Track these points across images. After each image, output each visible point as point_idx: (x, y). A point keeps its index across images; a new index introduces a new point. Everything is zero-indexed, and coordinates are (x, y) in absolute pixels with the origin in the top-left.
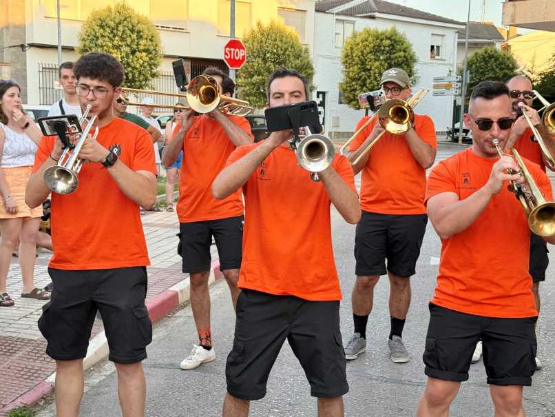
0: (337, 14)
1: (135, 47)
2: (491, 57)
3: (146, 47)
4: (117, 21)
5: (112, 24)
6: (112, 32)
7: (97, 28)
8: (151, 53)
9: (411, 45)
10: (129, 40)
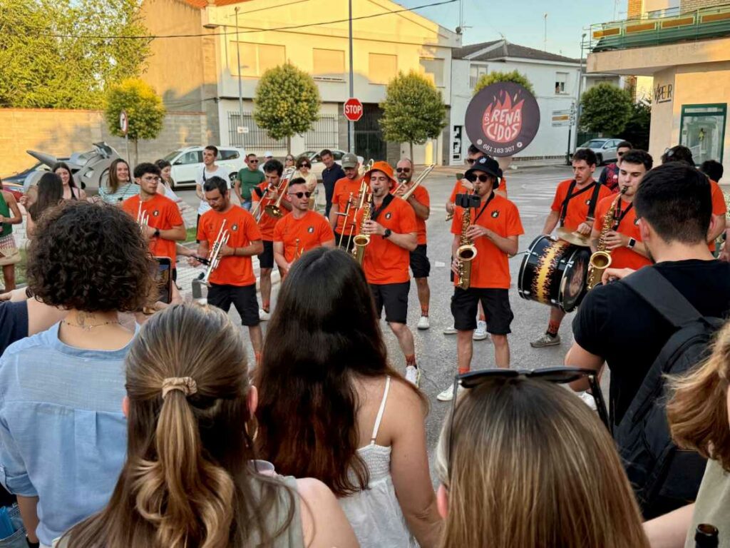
0: (471, 60)
1: (297, 98)
2: (604, 91)
3: (307, 98)
4: (284, 78)
5: (280, 80)
6: (280, 87)
7: (268, 84)
8: (311, 102)
9: (532, 85)
10: (293, 93)
